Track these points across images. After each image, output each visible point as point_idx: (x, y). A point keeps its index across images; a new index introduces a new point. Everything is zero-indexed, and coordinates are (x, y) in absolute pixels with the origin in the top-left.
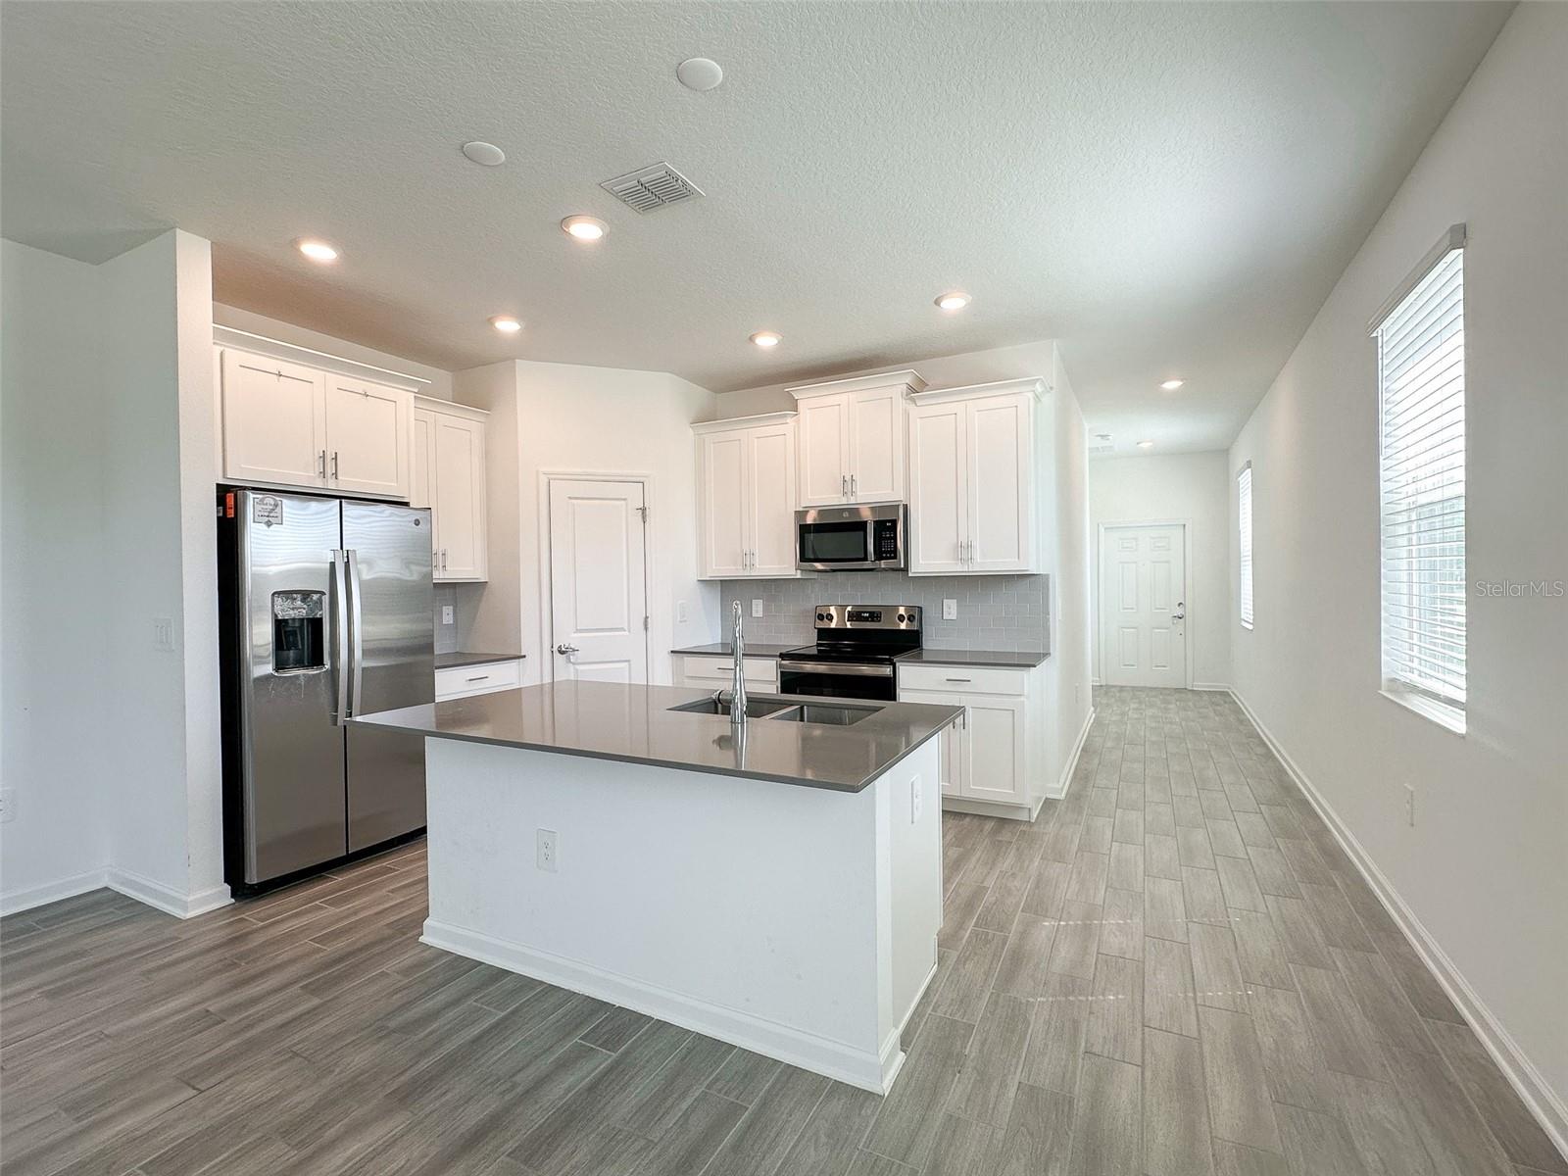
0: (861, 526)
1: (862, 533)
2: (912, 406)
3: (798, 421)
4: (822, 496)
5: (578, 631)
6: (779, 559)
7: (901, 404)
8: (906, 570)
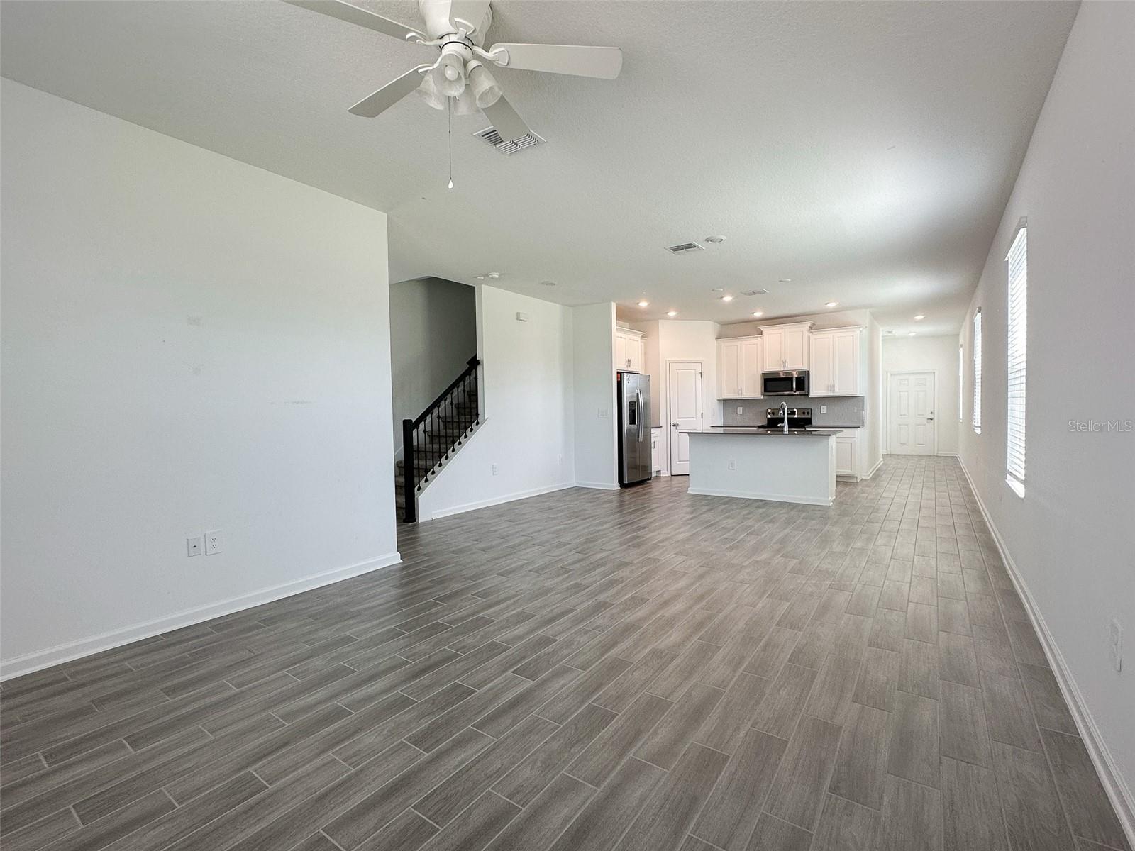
0: (790, 379)
1: (790, 382)
2: (811, 334)
3: (763, 340)
4: (773, 367)
5: (679, 418)
6: (754, 391)
7: (807, 333)
8: (808, 395)
